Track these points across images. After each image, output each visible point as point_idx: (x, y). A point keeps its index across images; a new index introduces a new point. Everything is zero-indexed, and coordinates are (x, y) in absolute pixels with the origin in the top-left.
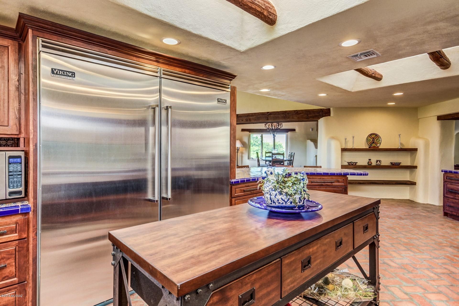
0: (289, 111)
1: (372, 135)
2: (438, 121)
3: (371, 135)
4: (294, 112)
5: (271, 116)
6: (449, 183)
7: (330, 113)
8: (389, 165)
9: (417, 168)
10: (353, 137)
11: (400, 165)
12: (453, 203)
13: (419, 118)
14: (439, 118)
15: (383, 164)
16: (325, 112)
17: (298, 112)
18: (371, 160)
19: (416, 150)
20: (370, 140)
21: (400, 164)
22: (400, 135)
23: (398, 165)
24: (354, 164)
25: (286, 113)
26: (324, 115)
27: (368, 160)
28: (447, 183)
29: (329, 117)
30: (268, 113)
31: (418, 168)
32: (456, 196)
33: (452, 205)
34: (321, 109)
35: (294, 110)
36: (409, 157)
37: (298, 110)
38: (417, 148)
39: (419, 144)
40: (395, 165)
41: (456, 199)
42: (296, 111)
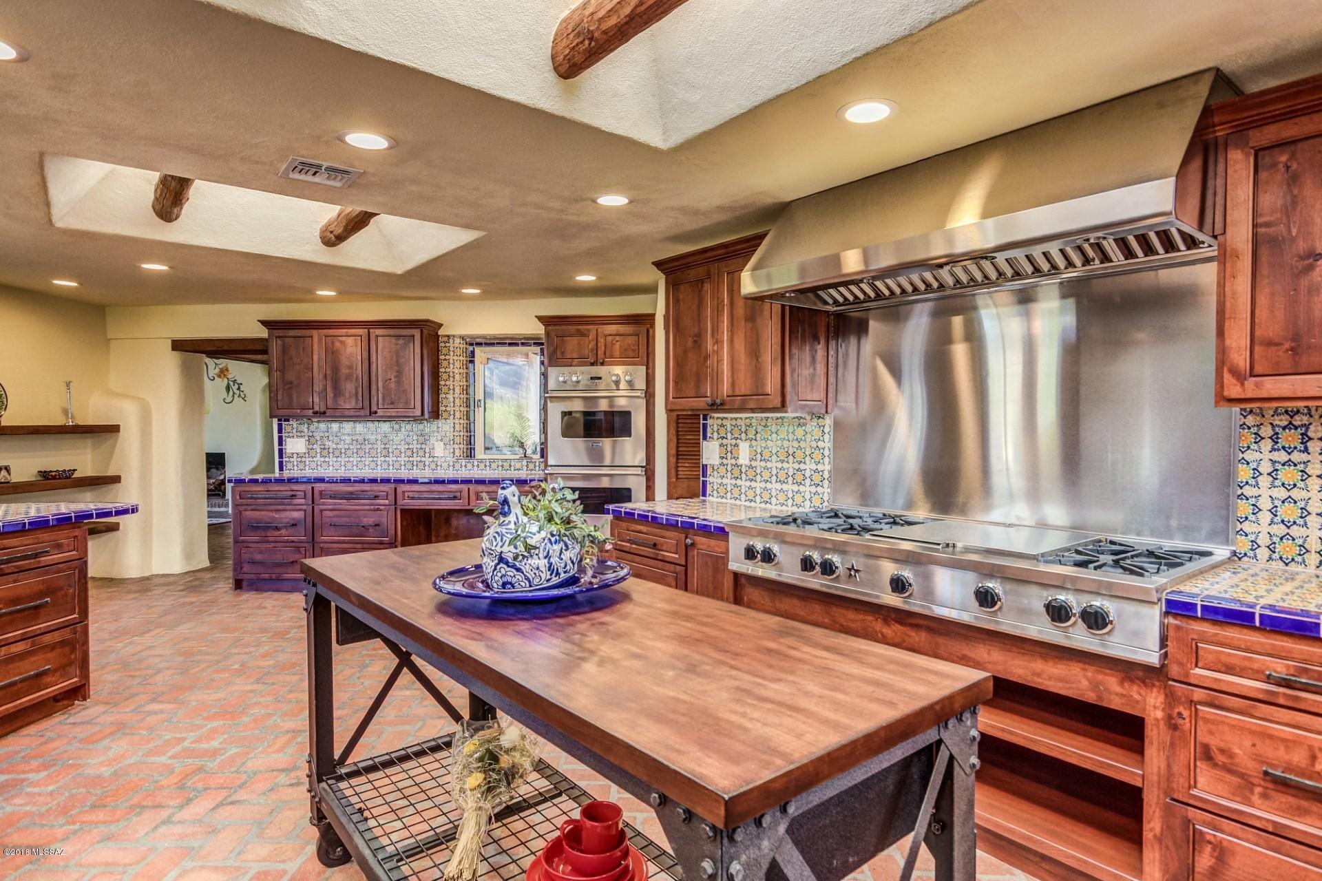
2: (175, 353)
6: (250, 508)
8: (33, 479)
9: (119, 482)
11: (74, 476)
12: (261, 552)
13: (109, 337)
14: (178, 345)
15: (16, 477)
19: (114, 429)
21: (73, 474)
22: (68, 384)
23: (69, 478)
28: (242, 508)
31: (122, 480)
32: (269, 534)
33: (258, 557)
36: (89, 451)
38: (119, 426)
39: (126, 414)
40: (60, 478)
41: (268, 542)
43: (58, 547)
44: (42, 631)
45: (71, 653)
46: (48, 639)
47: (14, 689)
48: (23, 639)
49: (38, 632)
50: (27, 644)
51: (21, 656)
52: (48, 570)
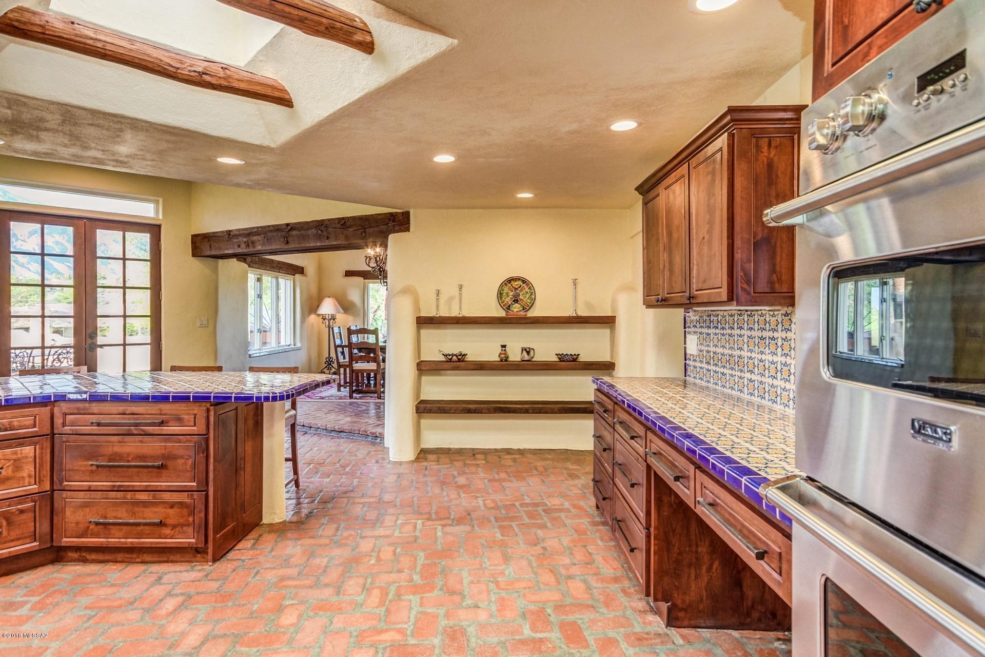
0: (329, 220)
1: (512, 282)
3: (510, 280)
4: (339, 223)
5: (294, 233)
7: (409, 223)
8: (554, 360)
9: (614, 369)
10: (461, 287)
15: (539, 357)
16: (399, 221)
17: (345, 223)
18: (507, 349)
19: (612, 320)
20: (507, 293)
21: (577, 359)
22: (574, 281)
23: (575, 361)
24: (455, 358)
25: (322, 225)
26: (397, 228)
27: (500, 348)
29: (407, 232)
30: (288, 225)
31: (616, 368)
34: (391, 214)
35: (339, 218)
36: (608, 339)
37: (346, 217)
38: (615, 317)
39: (619, 305)
40: (568, 361)
42: (343, 218)
43: (179, 420)
44: (163, 489)
45: (189, 516)
46: (167, 497)
47: (139, 528)
48: (145, 490)
49: (159, 489)
50: (149, 495)
51: (145, 504)
52: (168, 439)
